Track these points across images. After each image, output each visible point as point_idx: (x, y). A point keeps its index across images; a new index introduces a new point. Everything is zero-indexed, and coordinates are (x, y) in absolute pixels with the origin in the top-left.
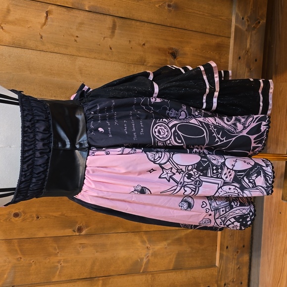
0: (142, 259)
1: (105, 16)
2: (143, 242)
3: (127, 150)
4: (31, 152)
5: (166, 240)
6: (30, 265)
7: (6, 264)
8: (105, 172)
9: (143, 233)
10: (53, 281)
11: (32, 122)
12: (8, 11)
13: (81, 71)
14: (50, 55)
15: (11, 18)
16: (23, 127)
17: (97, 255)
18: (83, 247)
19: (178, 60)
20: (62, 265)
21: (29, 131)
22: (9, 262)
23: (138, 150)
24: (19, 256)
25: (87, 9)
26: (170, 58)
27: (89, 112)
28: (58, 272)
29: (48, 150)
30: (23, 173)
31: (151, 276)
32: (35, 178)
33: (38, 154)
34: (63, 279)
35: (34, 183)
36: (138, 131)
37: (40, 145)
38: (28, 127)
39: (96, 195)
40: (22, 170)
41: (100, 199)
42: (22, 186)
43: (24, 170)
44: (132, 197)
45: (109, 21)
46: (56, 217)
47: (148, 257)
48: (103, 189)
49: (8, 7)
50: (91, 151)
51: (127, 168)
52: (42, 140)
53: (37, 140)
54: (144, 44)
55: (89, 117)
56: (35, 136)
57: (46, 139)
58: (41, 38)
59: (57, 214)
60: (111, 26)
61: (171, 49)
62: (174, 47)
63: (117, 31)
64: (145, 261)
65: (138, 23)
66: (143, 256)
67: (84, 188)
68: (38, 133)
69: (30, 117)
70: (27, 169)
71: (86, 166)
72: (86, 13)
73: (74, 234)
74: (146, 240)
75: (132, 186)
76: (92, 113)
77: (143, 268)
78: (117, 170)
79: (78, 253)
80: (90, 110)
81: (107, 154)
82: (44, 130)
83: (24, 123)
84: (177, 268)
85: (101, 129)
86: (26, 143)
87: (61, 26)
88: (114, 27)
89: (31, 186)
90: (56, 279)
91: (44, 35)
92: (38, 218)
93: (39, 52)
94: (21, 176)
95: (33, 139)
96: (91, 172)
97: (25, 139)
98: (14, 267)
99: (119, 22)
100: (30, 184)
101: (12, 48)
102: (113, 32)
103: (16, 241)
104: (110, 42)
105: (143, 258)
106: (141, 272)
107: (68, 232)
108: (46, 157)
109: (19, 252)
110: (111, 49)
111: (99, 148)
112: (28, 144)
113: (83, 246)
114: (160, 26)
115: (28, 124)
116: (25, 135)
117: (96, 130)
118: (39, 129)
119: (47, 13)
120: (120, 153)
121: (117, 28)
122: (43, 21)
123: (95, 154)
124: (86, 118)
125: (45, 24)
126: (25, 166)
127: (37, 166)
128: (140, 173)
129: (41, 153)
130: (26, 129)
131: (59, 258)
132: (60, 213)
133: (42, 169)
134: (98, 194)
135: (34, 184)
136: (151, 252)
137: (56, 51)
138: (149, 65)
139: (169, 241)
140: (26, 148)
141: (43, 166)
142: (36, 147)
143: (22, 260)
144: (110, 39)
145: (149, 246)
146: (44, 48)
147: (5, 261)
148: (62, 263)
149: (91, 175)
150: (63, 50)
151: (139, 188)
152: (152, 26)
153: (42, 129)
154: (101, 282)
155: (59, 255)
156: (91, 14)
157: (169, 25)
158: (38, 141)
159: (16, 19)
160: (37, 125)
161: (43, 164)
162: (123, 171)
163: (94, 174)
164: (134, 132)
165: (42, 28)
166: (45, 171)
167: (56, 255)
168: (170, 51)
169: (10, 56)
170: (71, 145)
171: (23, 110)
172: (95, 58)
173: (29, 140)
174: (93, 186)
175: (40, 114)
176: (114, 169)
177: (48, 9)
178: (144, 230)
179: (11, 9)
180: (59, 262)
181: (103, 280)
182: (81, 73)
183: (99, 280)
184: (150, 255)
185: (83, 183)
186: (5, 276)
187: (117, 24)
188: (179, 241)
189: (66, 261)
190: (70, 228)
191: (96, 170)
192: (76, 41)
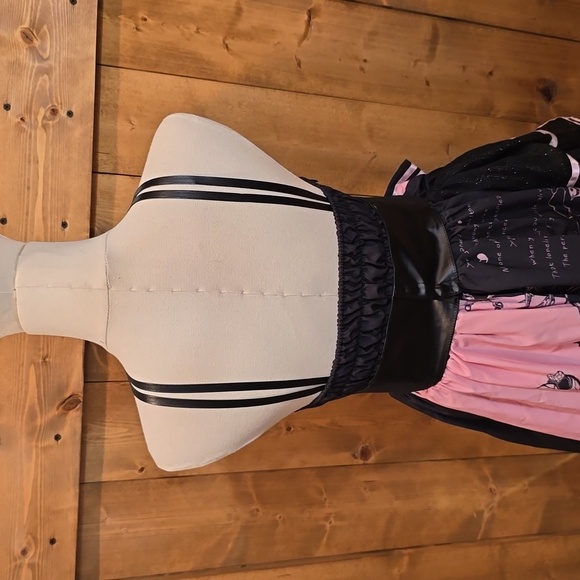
0: (480, 513)
1: (418, 17)
2: (484, 479)
3: (537, 299)
4: (356, 306)
5: (527, 475)
6: (275, 524)
7: (232, 521)
8: (489, 343)
9: (482, 460)
10: (316, 555)
11: (358, 244)
12: (239, 11)
13: (371, 132)
14: (315, 101)
15: (243, 25)
16: (343, 255)
17: (397, 504)
18: (372, 489)
19: (556, 103)
20: (334, 523)
21: (353, 262)
22: (237, 519)
23: (558, 300)
24: (254, 507)
25: (385, 4)
26: (539, 102)
27: (452, 221)
28: (325, 539)
29: (385, 301)
30: (344, 348)
31: (498, 547)
32: (361, 356)
33: (368, 309)
34: (334, 552)
35: (360, 367)
36: (557, 259)
37: (372, 291)
38: (351, 254)
39: (471, 391)
40: (341, 343)
41: (473, 399)
42: (341, 373)
43: (344, 342)
44: (540, 395)
45: (425, 26)
46: (321, 427)
47: (491, 509)
48: (487, 379)
49: (238, 3)
50: (462, 302)
51: (539, 336)
52: (376, 280)
53: (366, 280)
54: (491, 73)
55: (453, 231)
56: (362, 273)
57: (381, 279)
58: (299, 64)
59: (323, 423)
60: (429, 37)
61: (544, 80)
62: (547, 77)
63: (440, 47)
64: (486, 515)
65: (480, 30)
66: (482, 507)
67: (447, 376)
68: (368, 267)
69: (353, 235)
70: (349, 339)
71: (453, 333)
72: (383, 12)
73: (355, 462)
74: (489, 476)
75: (543, 374)
76: (460, 222)
77: (482, 530)
78: (516, 340)
79: (363, 500)
80: (453, 216)
81: (498, 308)
82: (379, 261)
83: (344, 247)
84: (547, 531)
85: (482, 257)
86: (347, 287)
87: (335, 41)
88: (434, 39)
89: (354, 374)
90: (321, 552)
91: (303, 59)
92: (289, 429)
93: (294, 95)
94: (339, 353)
95: (360, 279)
96: (461, 344)
97: (347, 278)
98: (245, 528)
99: (444, 28)
100: (352, 370)
101: (244, 88)
102: (433, 50)
103: (249, 476)
104: (426, 70)
105: (482, 512)
106: (479, 537)
107: (344, 458)
108: (381, 313)
109: (255, 498)
110: (428, 83)
111: (481, 295)
112: (351, 289)
113: (372, 486)
114: (523, 34)
115: (351, 248)
116: (346, 270)
117: (473, 258)
118: (369, 259)
119: (310, 13)
120: (524, 305)
121: (441, 40)
122: (302, 30)
123: (473, 307)
124: (448, 232)
125: (305, 36)
126: (347, 334)
127: (365, 333)
128: (560, 347)
129: (373, 307)
130: (348, 259)
131: (328, 510)
132: (328, 420)
133: (374, 340)
134: (474, 389)
135: (359, 370)
136: (497, 498)
137: (325, 91)
138: (499, 115)
139: (532, 479)
140: (349, 298)
141: (375, 332)
142: (365, 294)
143: (260, 513)
144: (426, 64)
145: (493, 486)
146: (303, 86)
147: (229, 516)
148: (332, 519)
149: (461, 350)
150: (338, 90)
151: (559, 378)
152: (507, 34)
153: (375, 258)
154: (406, 560)
155: (327, 504)
156: (392, 15)
157: (538, 32)
158: (369, 282)
159: (253, 27)
160: (366, 251)
161: (377, 329)
162: (529, 342)
163: (467, 348)
164: (550, 261)
165: (299, 44)
166: (379, 342)
167: (322, 504)
168: (541, 87)
169: (240, 104)
170: (426, 288)
171: (339, 221)
172: (397, 104)
173: (353, 280)
174: (467, 372)
175: (370, 226)
176: (510, 339)
177: (312, 6)
178: (485, 455)
179: (244, 7)
180: (327, 518)
181: (410, 554)
182: (371, 137)
183: (403, 555)
184: (495, 504)
185: (443, 367)
186: (230, 546)
187: (441, 32)
188: (551, 477)
189: (339, 517)
190: (348, 451)
191: (473, 340)
192: (362, 69)
